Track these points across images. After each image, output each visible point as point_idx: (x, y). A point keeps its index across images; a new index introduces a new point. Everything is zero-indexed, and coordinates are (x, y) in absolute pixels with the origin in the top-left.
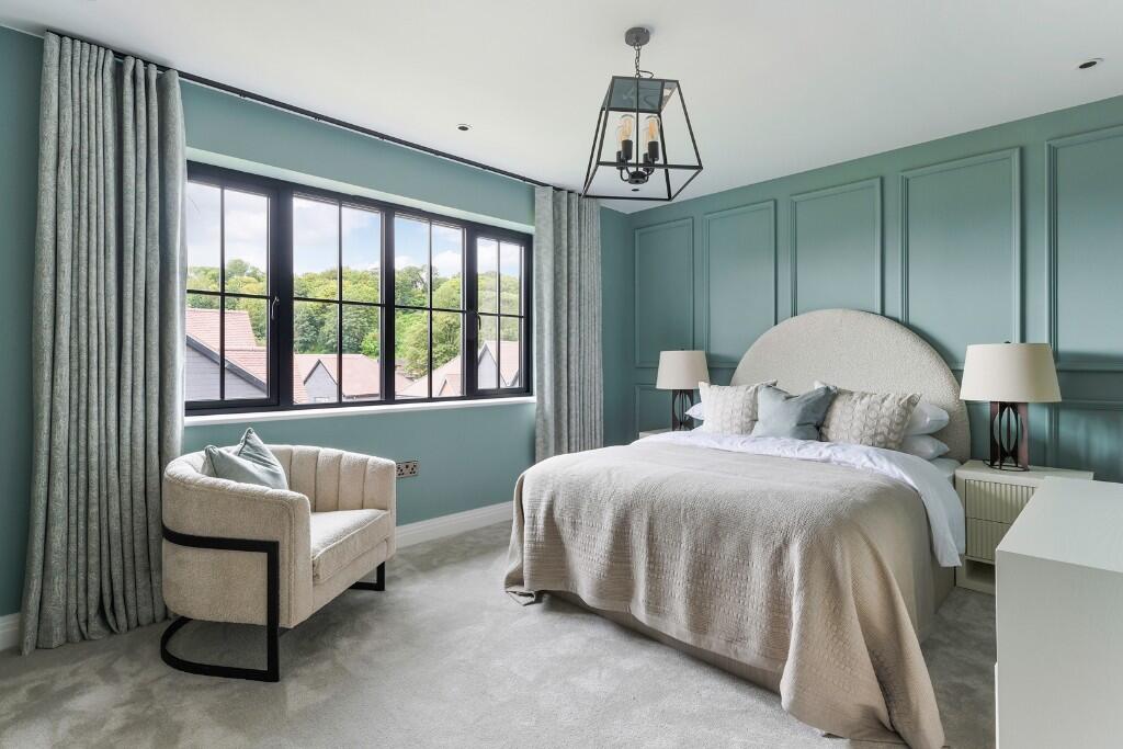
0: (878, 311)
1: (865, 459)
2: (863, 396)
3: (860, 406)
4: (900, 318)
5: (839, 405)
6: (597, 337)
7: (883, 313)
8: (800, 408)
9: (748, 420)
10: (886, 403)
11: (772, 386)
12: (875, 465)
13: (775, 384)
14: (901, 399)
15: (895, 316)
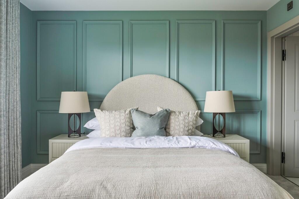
0: (168, 76)
1: (212, 144)
2: (180, 113)
3: (181, 117)
4: (176, 80)
5: (172, 117)
6: (18, 81)
7: (169, 77)
8: (159, 120)
9: (129, 128)
10: (190, 115)
11: (137, 110)
12: (217, 146)
13: (138, 109)
14: (194, 114)
15: (174, 79)
